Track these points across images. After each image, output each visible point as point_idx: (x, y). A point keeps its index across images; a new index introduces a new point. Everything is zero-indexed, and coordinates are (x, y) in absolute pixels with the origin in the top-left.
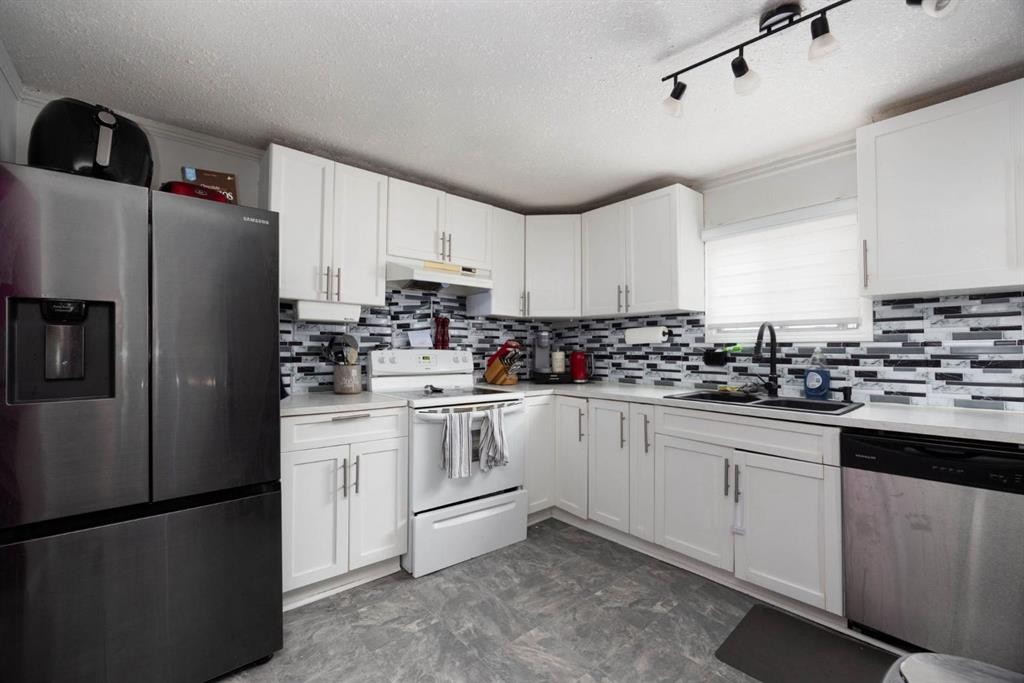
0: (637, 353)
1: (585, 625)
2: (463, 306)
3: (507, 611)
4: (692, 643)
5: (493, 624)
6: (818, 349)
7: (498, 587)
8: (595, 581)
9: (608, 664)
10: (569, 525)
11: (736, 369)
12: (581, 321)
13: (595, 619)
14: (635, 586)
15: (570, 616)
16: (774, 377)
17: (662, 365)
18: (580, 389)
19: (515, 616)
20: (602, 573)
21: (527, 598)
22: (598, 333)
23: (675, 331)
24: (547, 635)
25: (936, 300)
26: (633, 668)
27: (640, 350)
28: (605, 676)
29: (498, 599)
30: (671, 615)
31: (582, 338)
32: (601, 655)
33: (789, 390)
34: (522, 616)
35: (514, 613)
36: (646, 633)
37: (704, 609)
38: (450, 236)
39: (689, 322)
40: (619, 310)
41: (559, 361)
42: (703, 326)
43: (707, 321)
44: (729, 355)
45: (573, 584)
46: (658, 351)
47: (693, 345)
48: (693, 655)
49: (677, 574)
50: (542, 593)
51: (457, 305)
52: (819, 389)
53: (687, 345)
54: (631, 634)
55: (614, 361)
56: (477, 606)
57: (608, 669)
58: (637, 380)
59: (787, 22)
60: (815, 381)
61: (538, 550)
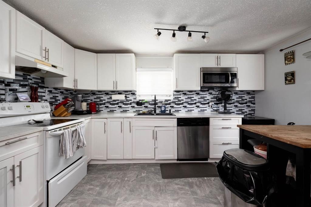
0: (114, 103)
1: (131, 188)
2: (43, 82)
3: (104, 199)
4: (157, 179)
5: (103, 205)
6: (164, 101)
7: (93, 194)
8: (122, 176)
9: (145, 194)
10: (98, 164)
11: (144, 107)
12: (91, 91)
13: (131, 186)
14: (133, 172)
15: (125, 189)
16: (155, 109)
17: (123, 106)
18: (93, 116)
19: (108, 199)
20: (121, 173)
21: (106, 192)
22: (98, 96)
23: (127, 96)
24: (123, 198)
25: (183, 91)
26: (151, 191)
27: (116, 102)
28: (147, 197)
29: (97, 197)
30: (147, 175)
31: (92, 98)
32: (142, 193)
33: (158, 111)
34: (110, 197)
35: (107, 198)
36: (146, 182)
37: (152, 170)
38: (48, 49)
39: (132, 94)
40: (114, 89)
41: (84, 106)
42: (136, 95)
43: (137, 93)
44: (143, 103)
45: (117, 180)
46: (122, 102)
47: (133, 100)
48: (159, 181)
49: (140, 165)
50: (110, 187)
51: (40, 81)
52: (164, 110)
53: (131, 100)
54: (143, 184)
55: (105, 105)
56: (91, 204)
57: (146, 195)
58: (115, 111)
59: (183, 30)
60: (163, 109)
61: (95, 176)
